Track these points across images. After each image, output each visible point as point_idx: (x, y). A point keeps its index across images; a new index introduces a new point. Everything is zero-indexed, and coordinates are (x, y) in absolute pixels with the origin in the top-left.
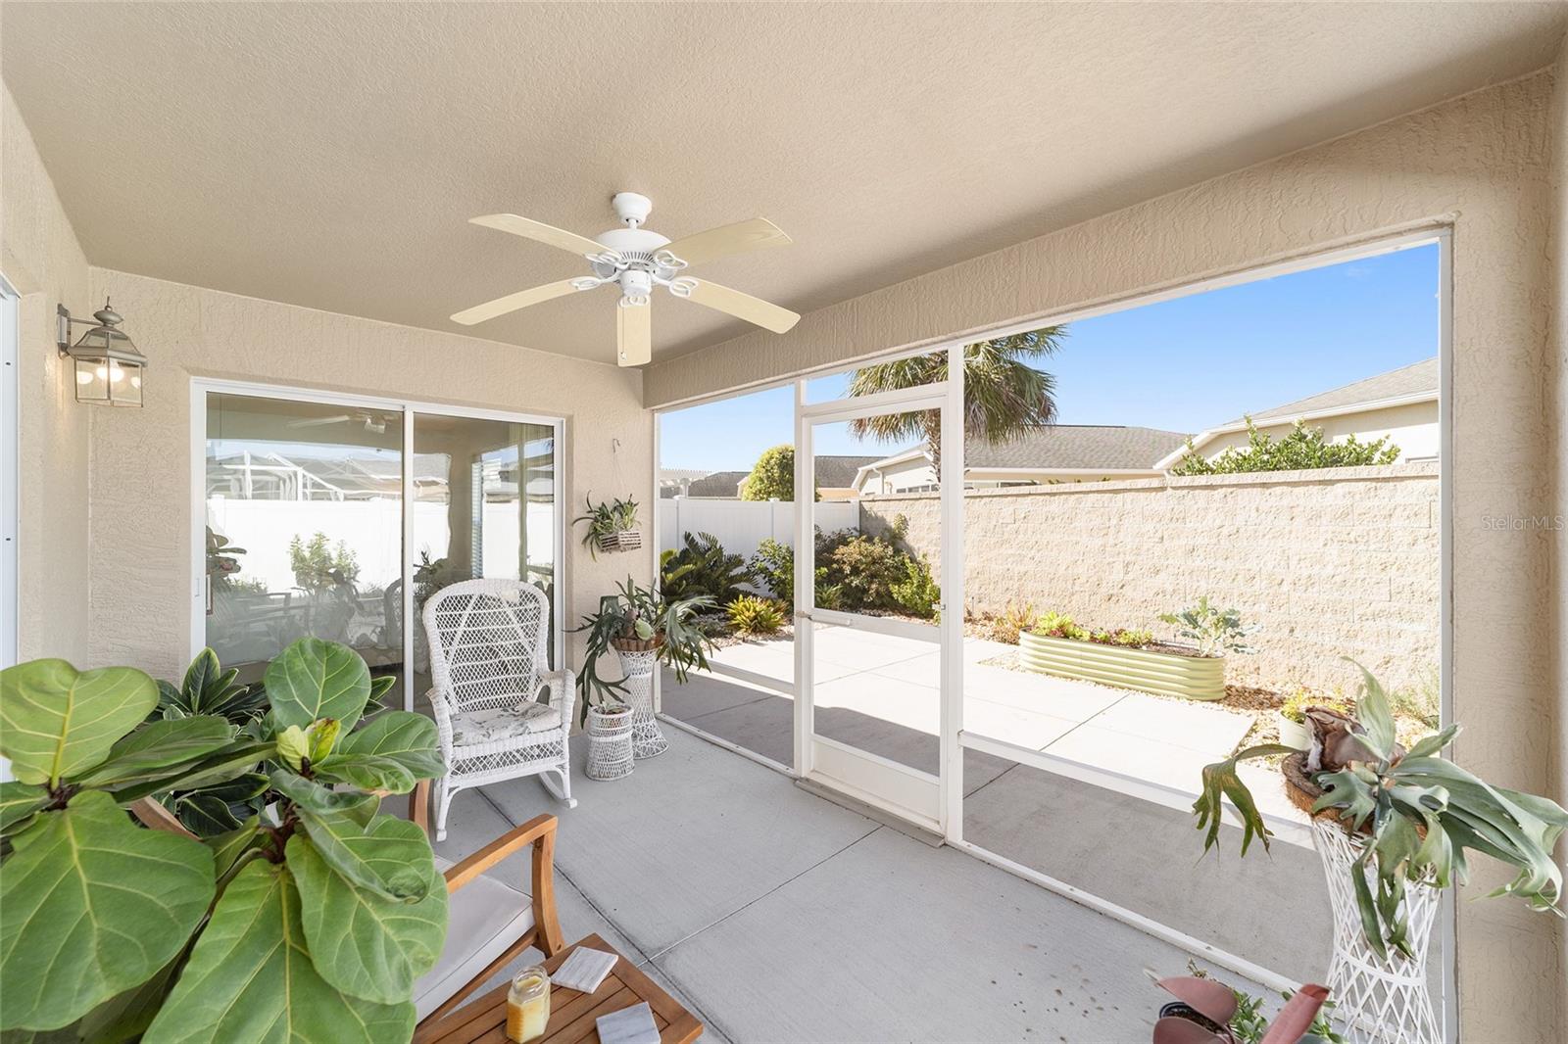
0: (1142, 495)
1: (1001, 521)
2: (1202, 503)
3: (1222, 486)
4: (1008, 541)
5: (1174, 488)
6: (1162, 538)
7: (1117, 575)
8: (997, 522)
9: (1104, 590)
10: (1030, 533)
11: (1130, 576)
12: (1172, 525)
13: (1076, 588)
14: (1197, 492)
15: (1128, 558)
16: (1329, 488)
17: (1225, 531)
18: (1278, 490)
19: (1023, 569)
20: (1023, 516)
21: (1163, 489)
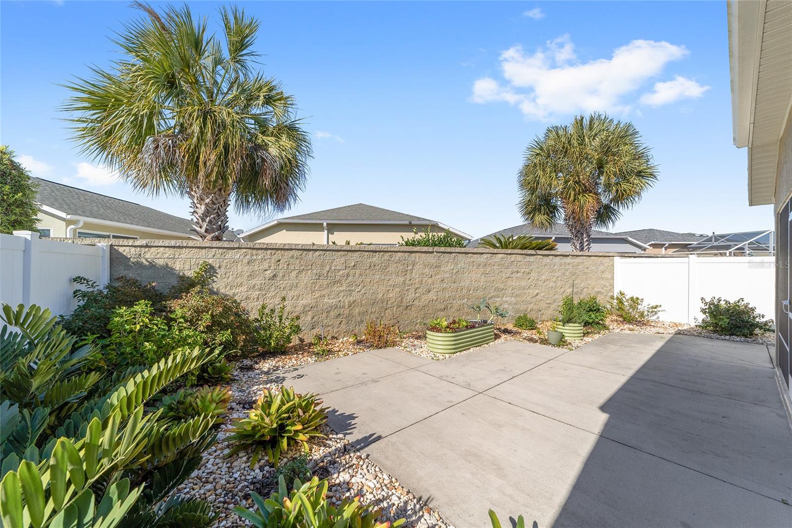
0: (423, 255)
1: (333, 268)
2: (447, 259)
3: (454, 253)
4: (339, 281)
5: (437, 252)
6: (432, 276)
7: (411, 295)
8: (330, 268)
9: (404, 304)
10: (357, 276)
11: (417, 295)
12: (436, 270)
13: (389, 306)
14: (445, 254)
15: (416, 286)
16: (482, 255)
17: (454, 271)
18: (470, 255)
19: (351, 299)
20: (353, 264)
21: (432, 252)
